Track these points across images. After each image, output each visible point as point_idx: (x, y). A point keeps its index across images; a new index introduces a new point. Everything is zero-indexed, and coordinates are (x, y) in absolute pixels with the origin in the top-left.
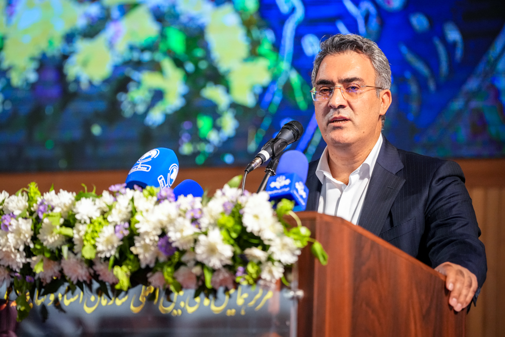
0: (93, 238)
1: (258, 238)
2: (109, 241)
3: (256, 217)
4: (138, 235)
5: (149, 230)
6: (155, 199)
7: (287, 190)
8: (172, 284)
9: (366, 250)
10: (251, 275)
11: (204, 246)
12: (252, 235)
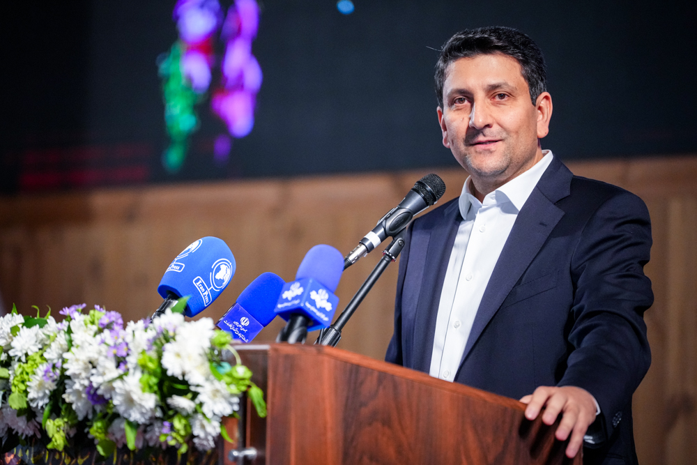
0: (23, 382)
1: (185, 382)
2: (41, 386)
3: (178, 355)
4: (69, 377)
5: (77, 372)
6: (95, 328)
7: (296, 302)
8: (101, 443)
9: (370, 385)
10: (178, 432)
11: (121, 395)
12: (174, 379)
